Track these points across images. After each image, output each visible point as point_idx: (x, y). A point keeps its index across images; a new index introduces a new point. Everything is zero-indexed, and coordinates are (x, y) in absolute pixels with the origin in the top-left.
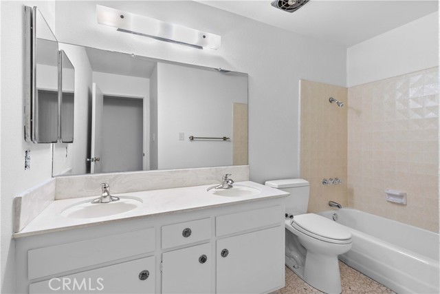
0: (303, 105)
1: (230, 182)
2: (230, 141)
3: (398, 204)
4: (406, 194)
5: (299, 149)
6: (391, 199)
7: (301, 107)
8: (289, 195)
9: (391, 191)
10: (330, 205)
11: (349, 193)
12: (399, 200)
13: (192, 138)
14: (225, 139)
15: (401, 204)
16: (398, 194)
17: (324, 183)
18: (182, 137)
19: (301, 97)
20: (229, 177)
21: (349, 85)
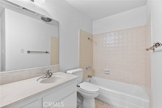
0: (80, 39)
1: (51, 74)
2: (49, 53)
3: (107, 74)
4: (109, 70)
5: (79, 57)
6: (106, 72)
7: (80, 40)
8: (78, 77)
9: (106, 70)
10: (88, 77)
11: (94, 71)
12: (108, 73)
13: (29, 52)
14: (47, 52)
15: (108, 74)
16: (107, 70)
17: (87, 69)
18: (22, 51)
19: (80, 36)
20: (50, 72)
21: (93, 34)
